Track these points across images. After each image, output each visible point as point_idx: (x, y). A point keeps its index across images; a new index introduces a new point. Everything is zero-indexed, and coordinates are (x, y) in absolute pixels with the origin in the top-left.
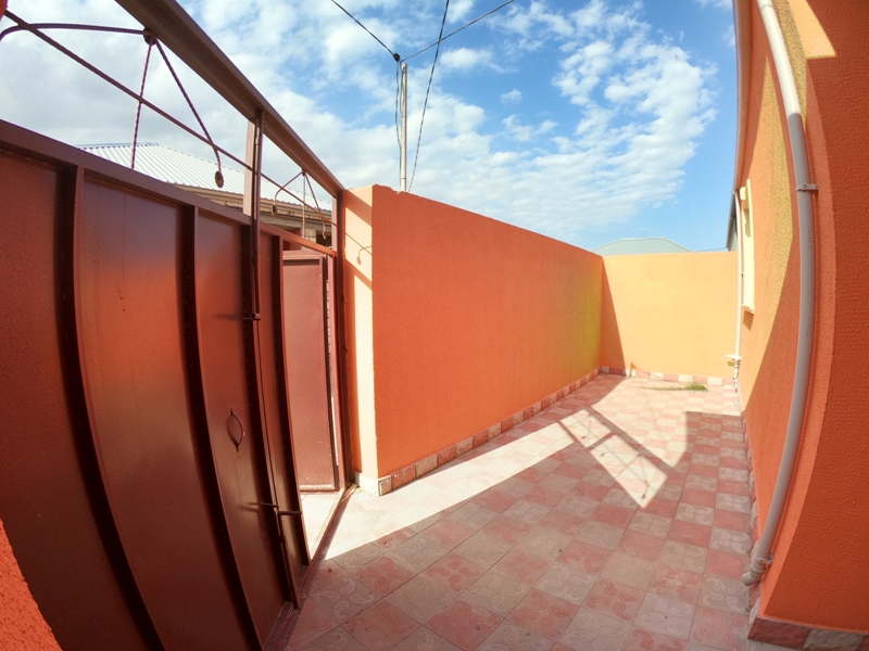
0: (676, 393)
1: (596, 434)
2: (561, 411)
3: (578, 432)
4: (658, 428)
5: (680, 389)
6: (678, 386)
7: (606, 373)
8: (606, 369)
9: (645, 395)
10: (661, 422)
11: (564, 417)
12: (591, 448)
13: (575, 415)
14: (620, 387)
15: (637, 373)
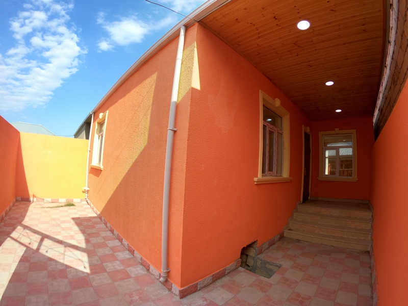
0: (61, 208)
1: (35, 240)
2: (8, 229)
3: (25, 240)
4: (63, 229)
5: (62, 206)
6: (61, 205)
7: (19, 201)
8: (19, 198)
9: (46, 212)
10: (63, 225)
11: (10, 233)
12: (38, 249)
13: (16, 230)
14: (31, 208)
15: (37, 200)
